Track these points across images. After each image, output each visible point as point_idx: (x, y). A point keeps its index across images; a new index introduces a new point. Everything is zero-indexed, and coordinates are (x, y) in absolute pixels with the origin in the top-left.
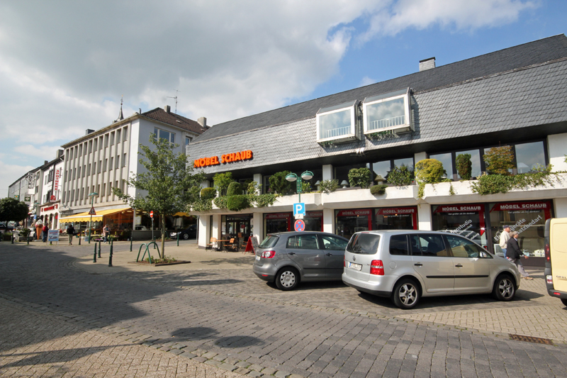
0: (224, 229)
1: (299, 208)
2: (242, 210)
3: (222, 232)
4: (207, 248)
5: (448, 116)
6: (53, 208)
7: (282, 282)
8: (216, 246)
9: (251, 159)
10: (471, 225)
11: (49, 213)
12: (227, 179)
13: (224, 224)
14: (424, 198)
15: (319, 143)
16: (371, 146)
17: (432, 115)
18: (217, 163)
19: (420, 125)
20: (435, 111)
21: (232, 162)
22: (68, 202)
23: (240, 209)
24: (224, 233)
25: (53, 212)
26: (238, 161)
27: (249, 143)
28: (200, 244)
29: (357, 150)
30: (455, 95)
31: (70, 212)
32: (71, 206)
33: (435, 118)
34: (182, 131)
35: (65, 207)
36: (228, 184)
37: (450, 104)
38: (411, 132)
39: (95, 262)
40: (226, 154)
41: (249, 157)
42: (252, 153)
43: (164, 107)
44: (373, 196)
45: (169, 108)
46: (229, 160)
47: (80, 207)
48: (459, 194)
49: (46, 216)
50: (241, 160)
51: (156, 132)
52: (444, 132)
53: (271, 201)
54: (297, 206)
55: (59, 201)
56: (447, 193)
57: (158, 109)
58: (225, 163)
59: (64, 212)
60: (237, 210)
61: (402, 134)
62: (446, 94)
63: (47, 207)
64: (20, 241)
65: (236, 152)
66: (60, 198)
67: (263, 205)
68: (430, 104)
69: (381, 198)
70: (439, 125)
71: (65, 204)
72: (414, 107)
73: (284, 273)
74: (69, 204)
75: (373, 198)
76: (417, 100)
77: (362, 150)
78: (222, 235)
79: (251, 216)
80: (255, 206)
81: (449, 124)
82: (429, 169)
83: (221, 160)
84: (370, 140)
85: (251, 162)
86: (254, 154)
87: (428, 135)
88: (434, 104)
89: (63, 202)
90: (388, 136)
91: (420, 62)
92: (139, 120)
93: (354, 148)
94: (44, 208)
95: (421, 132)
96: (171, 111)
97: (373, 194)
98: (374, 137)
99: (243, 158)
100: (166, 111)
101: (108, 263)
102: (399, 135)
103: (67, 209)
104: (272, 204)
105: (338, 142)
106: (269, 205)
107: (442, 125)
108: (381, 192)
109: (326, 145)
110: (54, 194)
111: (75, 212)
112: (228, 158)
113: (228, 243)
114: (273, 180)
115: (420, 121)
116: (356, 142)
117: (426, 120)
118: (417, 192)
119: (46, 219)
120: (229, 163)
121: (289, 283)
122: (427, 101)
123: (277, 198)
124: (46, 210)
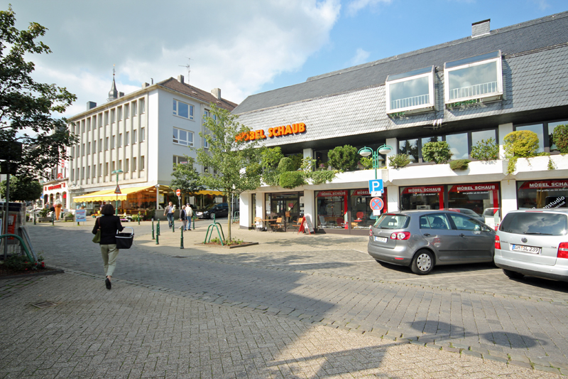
0: (268, 208)
1: (376, 184)
2: (296, 187)
3: (266, 211)
4: (250, 228)
5: (548, 82)
6: (60, 186)
7: (419, 265)
8: (261, 226)
9: (304, 132)
10: (564, 203)
11: (54, 192)
12: (277, 154)
13: (268, 202)
14: (515, 173)
15: (388, 114)
16: (451, 117)
17: (529, 81)
18: (263, 137)
19: (513, 93)
20: (532, 77)
21: (281, 136)
22: (77, 180)
23: (294, 187)
24: (268, 213)
25: (61, 191)
26: (288, 134)
27: (301, 114)
28: (241, 224)
29: (434, 122)
30: (558, 59)
31: (81, 192)
32: (81, 184)
33: (532, 85)
34: (201, 103)
35: (75, 185)
36: (279, 160)
37: (551, 69)
38: (502, 101)
39: (158, 244)
40: (273, 127)
41: (303, 130)
42: (305, 126)
43: (177, 77)
44: (453, 172)
45: (182, 78)
46: (276, 133)
47: (92, 186)
48: (559, 169)
49: (52, 195)
50: (292, 134)
51: (175, 104)
52: (542, 101)
53: (330, 177)
54: (373, 183)
55: (67, 180)
56: (546, 168)
57: (172, 79)
58: (272, 137)
59: (74, 191)
60: (291, 188)
61: (489, 103)
62: (546, 57)
63: (51, 185)
64: (40, 222)
65: (286, 125)
66: (68, 175)
67: (321, 182)
68: (527, 69)
69: (463, 173)
70: (537, 93)
71: (74, 182)
72: (507, 73)
73: (421, 256)
74: (79, 182)
75: (453, 174)
76: (509, 65)
77: (440, 121)
78: (266, 215)
79: (301, 194)
80: (310, 183)
81: (550, 91)
82: (524, 141)
83: (267, 134)
84: (449, 110)
85: (304, 136)
86: (307, 127)
87: (522, 104)
88: (531, 68)
89: (72, 180)
90: (472, 105)
91: (473, 24)
92: (157, 91)
93: (431, 119)
94: (47, 186)
95: (514, 101)
96: (185, 82)
97: (453, 170)
98: (455, 107)
99: (294, 132)
100: (179, 81)
101: (179, 245)
102: (486, 104)
103: (78, 187)
104: (330, 181)
105: (411, 113)
106: (327, 182)
107: (541, 92)
108: (463, 167)
109: (395, 117)
110: (59, 172)
111: (86, 191)
112: (276, 131)
113: (274, 222)
114: (333, 155)
115: (513, 88)
116: (433, 112)
117: (521, 87)
118: (507, 167)
119: (52, 199)
120: (278, 136)
121: (425, 266)
122: (523, 66)
123: (336, 175)
124: (50, 188)
